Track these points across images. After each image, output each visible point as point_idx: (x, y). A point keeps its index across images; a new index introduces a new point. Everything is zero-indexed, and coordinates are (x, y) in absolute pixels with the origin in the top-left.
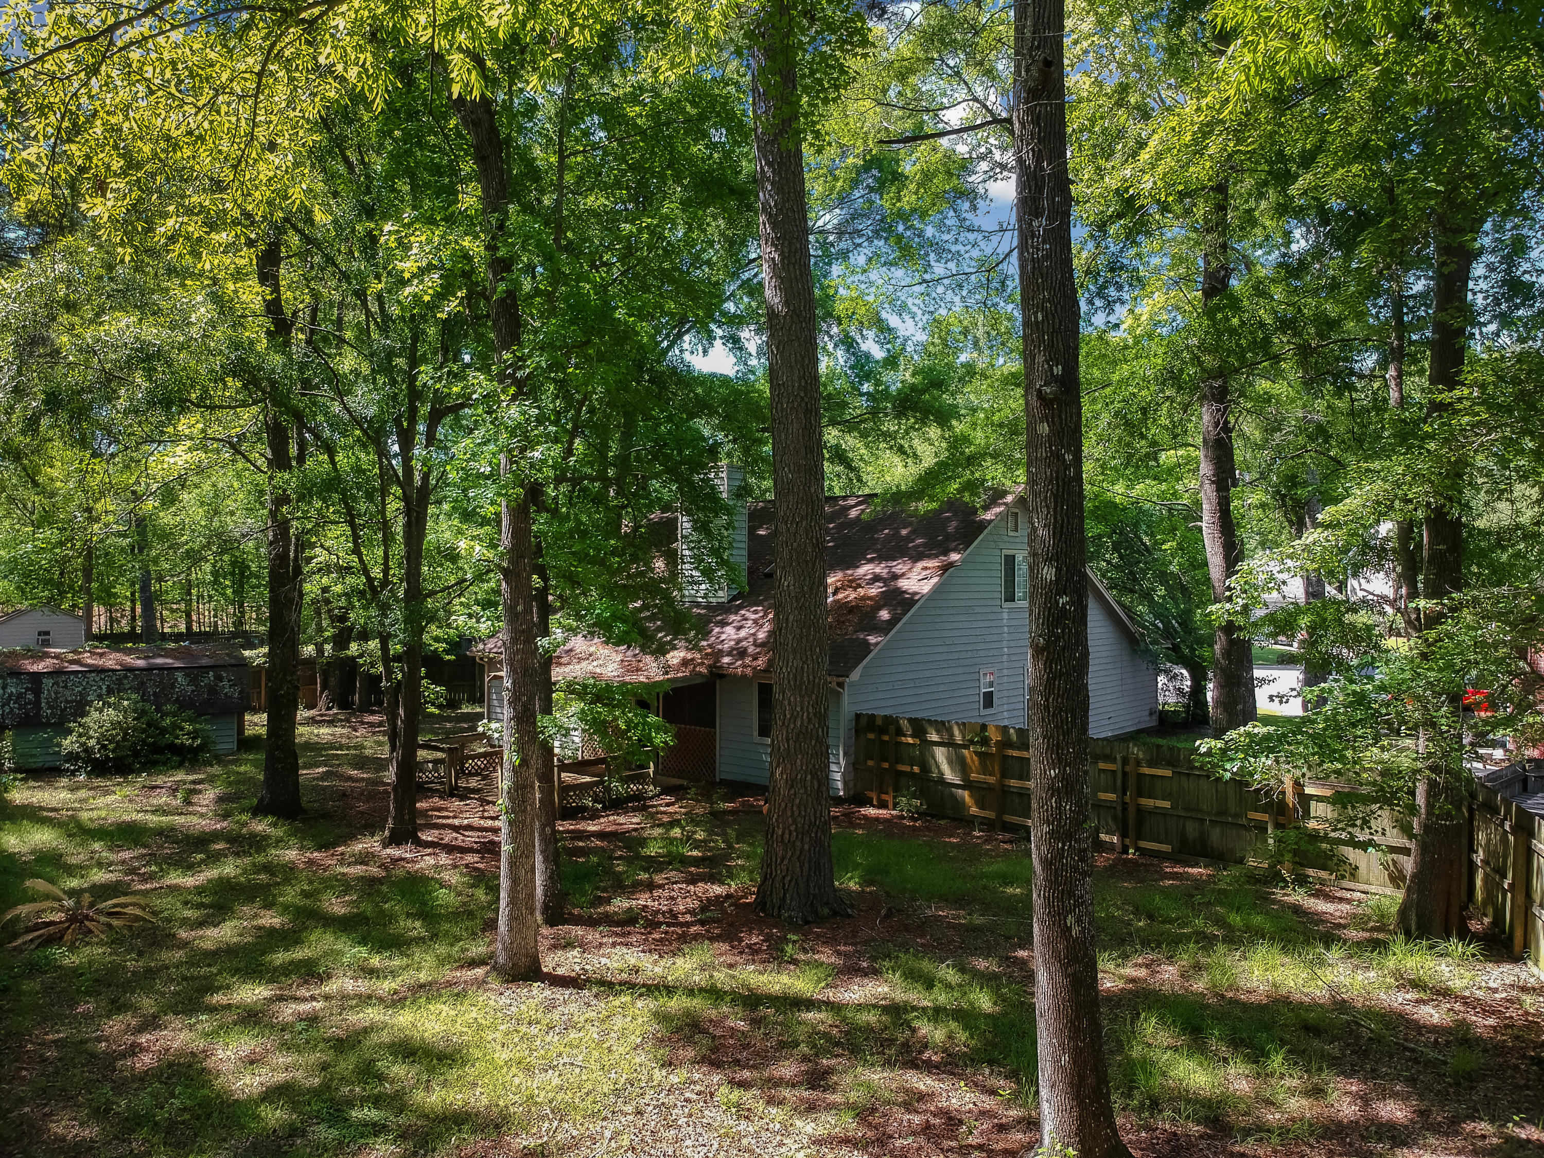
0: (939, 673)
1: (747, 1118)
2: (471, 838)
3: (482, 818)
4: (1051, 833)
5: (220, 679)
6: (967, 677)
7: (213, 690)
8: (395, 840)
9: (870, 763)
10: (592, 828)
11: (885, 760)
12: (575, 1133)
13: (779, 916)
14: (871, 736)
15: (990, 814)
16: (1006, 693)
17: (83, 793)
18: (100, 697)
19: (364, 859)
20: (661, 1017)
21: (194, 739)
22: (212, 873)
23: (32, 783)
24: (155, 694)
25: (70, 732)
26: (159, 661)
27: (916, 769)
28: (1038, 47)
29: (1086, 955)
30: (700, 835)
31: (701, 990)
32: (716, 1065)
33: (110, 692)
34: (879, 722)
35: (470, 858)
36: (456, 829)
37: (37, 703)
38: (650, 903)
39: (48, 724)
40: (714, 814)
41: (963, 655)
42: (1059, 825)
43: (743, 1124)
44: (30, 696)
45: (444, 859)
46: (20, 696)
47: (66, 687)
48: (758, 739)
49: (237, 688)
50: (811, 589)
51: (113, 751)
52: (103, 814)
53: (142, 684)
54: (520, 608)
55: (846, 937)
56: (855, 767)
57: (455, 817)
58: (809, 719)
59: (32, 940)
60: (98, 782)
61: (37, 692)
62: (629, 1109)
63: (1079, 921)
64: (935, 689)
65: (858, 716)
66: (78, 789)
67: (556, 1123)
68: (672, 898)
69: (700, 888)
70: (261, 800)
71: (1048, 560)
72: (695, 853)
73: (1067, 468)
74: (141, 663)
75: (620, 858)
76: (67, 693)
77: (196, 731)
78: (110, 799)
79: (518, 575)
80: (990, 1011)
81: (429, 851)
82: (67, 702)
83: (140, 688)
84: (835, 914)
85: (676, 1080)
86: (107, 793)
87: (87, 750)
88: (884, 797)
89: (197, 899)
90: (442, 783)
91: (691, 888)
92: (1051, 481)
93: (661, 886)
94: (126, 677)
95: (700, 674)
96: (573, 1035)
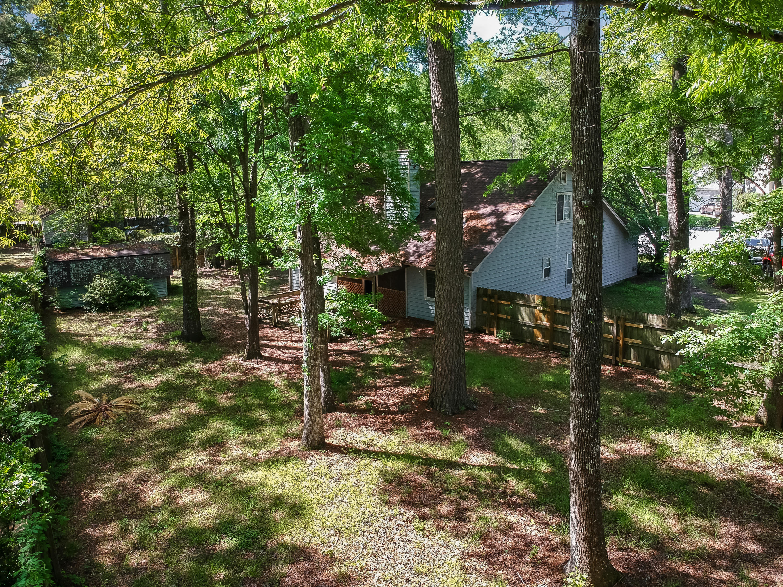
0: (521, 262)
1: (427, 536)
2: (286, 355)
3: (291, 341)
4: (580, 424)
5: (157, 260)
6: (535, 262)
7: (153, 266)
8: (250, 357)
9: (485, 312)
10: (345, 348)
11: (492, 311)
12: (346, 544)
13: (440, 410)
14: (485, 299)
15: (547, 341)
16: (556, 268)
17: (94, 325)
18: (99, 273)
19: (235, 368)
20: (383, 474)
21: (145, 292)
22: (162, 378)
23: (70, 317)
24: (126, 269)
25: (86, 290)
26: (125, 252)
27: (509, 317)
28: (586, 12)
29: (595, 482)
30: (399, 354)
31: (403, 455)
32: (411, 504)
33: (104, 269)
34: (489, 292)
35: (287, 367)
36: (279, 348)
37: (69, 276)
38: (376, 399)
39: (75, 286)
40: (406, 340)
41: (534, 251)
42: (584, 421)
43: (426, 541)
44: (65, 273)
45: (274, 368)
46: (60, 273)
47: (82, 267)
48: (426, 298)
49: (166, 265)
50: (455, 249)
51: (108, 300)
52: (106, 338)
53: (119, 264)
54: (308, 272)
55: (473, 422)
56: (476, 315)
57: (278, 341)
58: (454, 316)
59: (80, 422)
60: (103, 316)
61: (68, 270)
62: (371, 529)
63: (592, 466)
64: (519, 270)
65: (478, 289)
66: (92, 321)
67: (337, 538)
68: (387, 396)
69: (401, 389)
70: (183, 333)
71: (583, 290)
72: (397, 365)
73: (594, 242)
74: (116, 254)
75: (359, 367)
76: (83, 270)
77: (146, 288)
78: (110, 328)
79: (306, 256)
80: (545, 471)
81: (267, 362)
82: (83, 275)
83: (118, 267)
84: (468, 408)
85: (393, 512)
86: (106, 325)
87: (95, 300)
88: (491, 329)
89: (157, 395)
90: (270, 319)
91: (397, 390)
92: (585, 249)
93: (381, 388)
94: (111, 261)
95: (397, 266)
96: (343, 482)
